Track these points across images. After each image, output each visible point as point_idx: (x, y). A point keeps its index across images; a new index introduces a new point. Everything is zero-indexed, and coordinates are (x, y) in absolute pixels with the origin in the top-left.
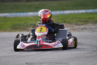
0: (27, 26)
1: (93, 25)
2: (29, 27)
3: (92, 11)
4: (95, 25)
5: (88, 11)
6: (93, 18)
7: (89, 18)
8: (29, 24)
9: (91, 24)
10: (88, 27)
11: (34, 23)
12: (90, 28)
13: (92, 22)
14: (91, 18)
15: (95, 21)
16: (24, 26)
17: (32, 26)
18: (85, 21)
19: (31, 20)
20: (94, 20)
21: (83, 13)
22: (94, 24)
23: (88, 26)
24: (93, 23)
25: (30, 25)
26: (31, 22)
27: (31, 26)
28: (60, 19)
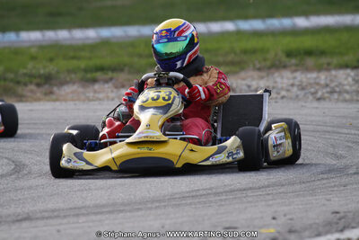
0: (18, 83)
1: (262, 78)
2: (25, 85)
3: (257, 25)
4: (268, 75)
5: (245, 25)
6: (263, 51)
7: (245, 52)
8: (25, 75)
9: (256, 74)
10: (244, 82)
11: (42, 72)
12: (249, 86)
13: (258, 66)
14: (254, 51)
15: (268, 63)
16: (5, 79)
17: (35, 81)
18: (232, 63)
19: (33, 58)
20: (265, 60)
21: (224, 34)
22: (263, 74)
23: (244, 79)
24: (259, 69)
25: (27, 79)
26: (30, 65)
27: (31, 83)
28: (140, 56)
